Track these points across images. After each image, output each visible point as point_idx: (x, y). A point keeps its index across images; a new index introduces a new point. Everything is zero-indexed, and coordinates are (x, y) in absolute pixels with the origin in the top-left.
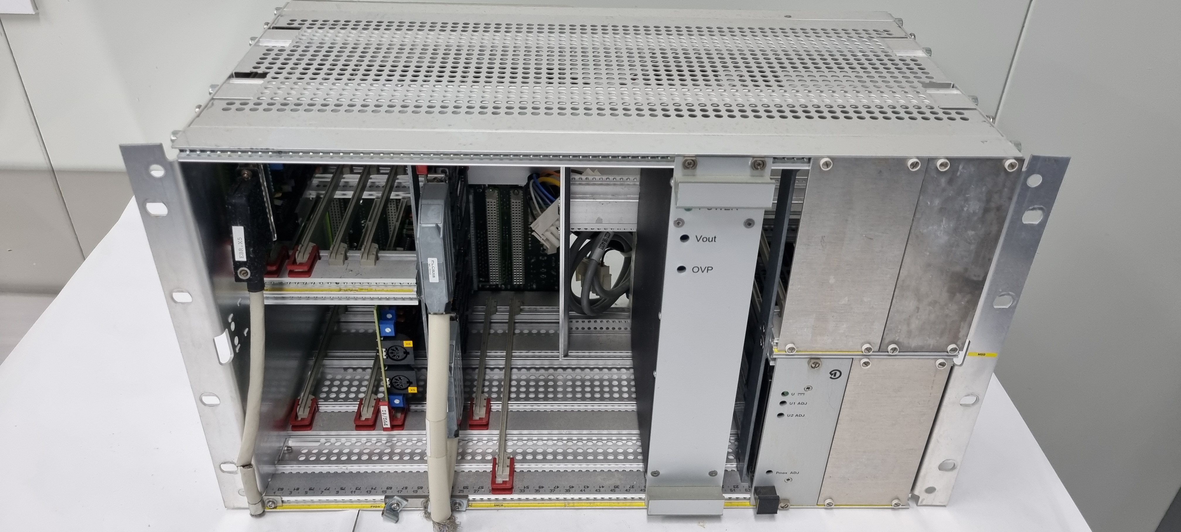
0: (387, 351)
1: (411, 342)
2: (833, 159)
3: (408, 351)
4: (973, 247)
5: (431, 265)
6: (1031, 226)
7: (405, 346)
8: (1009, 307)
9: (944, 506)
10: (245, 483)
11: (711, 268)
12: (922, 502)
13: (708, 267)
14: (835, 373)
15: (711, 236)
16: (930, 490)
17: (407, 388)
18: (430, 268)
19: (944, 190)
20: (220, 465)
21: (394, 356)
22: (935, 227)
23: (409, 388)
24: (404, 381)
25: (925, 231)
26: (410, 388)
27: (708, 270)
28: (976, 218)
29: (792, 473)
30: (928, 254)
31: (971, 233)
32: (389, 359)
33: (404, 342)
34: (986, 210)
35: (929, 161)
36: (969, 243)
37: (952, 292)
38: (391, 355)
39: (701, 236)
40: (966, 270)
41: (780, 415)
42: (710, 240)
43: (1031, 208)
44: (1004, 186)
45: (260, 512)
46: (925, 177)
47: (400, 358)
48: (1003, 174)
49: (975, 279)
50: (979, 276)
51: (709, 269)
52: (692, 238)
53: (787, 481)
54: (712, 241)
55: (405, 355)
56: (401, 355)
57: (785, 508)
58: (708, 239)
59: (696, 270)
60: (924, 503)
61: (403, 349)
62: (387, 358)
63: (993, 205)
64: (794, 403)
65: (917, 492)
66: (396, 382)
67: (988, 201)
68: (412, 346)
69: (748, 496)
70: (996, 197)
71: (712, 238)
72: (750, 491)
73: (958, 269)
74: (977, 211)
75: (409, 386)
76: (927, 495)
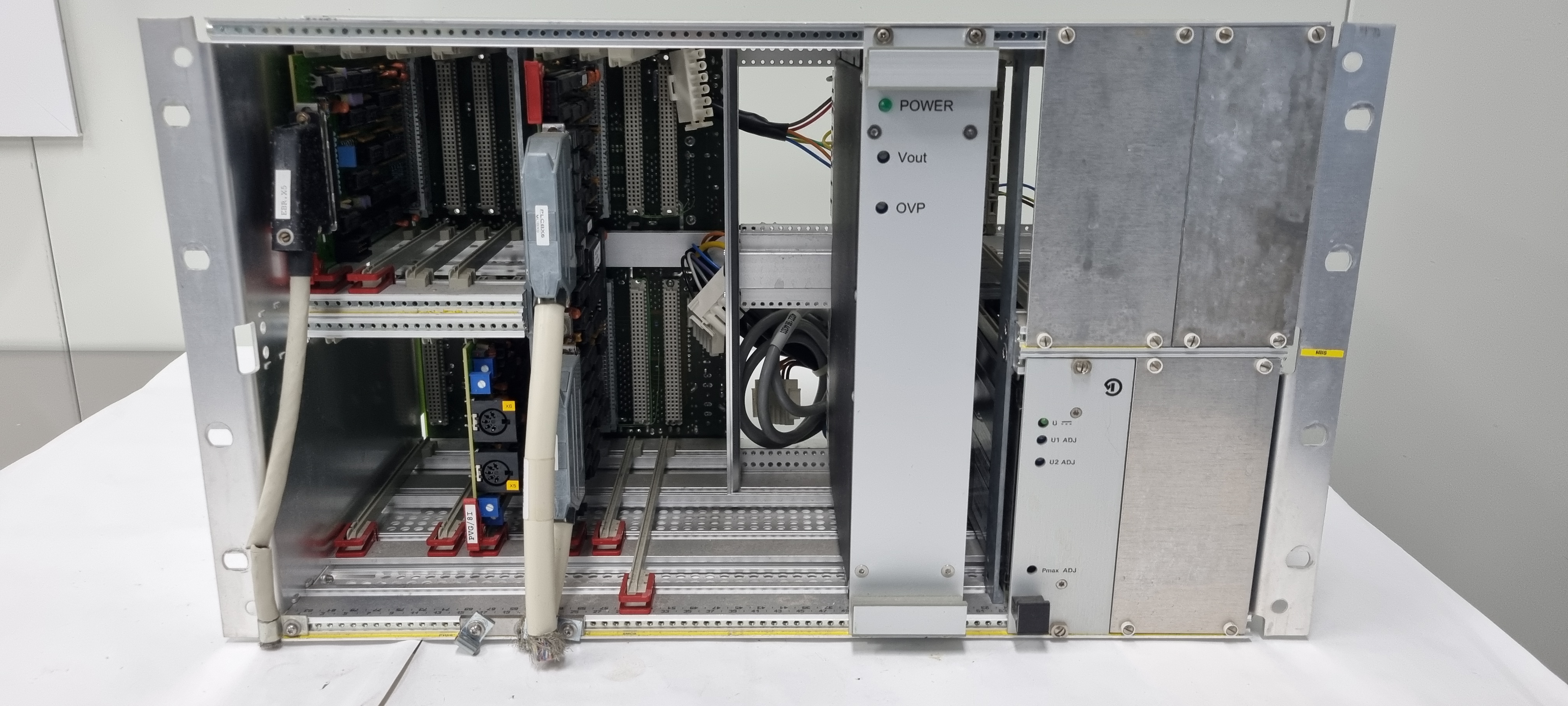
0: (479, 418)
1: (513, 403)
2: (1076, 28)
3: (508, 418)
4: (1282, 167)
5: (539, 216)
6: (1358, 134)
7: (505, 409)
8: (1349, 270)
9: (1304, 638)
10: (258, 592)
11: (922, 206)
12: (1269, 630)
13: (918, 204)
14: (1113, 385)
15: (919, 154)
16: (1280, 606)
17: (505, 483)
18: (538, 221)
19: (1229, 76)
20: (223, 556)
21: (489, 427)
22: (1225, 135)
23: (508, 481)
24: (502, 469)
25: (1212, 141)
26: (509, 483)
27: (918, 208)
28: (1280, 120)
29: (1065, 570)
30: (1221, 179)
31: (1277, 144)
32: (481, 432)
33: (503, 402)
34: (1293, 108)
35: (1204, 29)
36: (1276, 161)
37: (1263, 242)
38: (484, 426)
39: (906, 153)
40: (1278, 205)
41: (1040, 462)
42: (919, 159)
43: (1354, 105)
44: (1311, 68)
45: (274, 638)
46: (1201, 56)
47: (497, 431)
48: (1307, 48)
49: (1292, 219)
50: (1297, 216)
51: (920, 206)
52: (894, 158)
53: (1060, 587)
54: (921, 161)
55: (504, 425)
56: (498, 424)
57: (1060, 637)
58: (915, 159)
59: (901, 208)
60: (1273, 633)
61: (501, 415)
62: (478, 430)
63: (1301, 99)
64: (1058, 439)
65: (1259, 611)
66: (489, 473)
67: (1294, 93)
68: (513, 409)
69: (1002, 618)
70: (1303, 85)
71: (921, 156)
72: (1006, 608)
73: (1266, 203)
74: (1281, 108)
75: (508, 479)
76: (1275, 616)
